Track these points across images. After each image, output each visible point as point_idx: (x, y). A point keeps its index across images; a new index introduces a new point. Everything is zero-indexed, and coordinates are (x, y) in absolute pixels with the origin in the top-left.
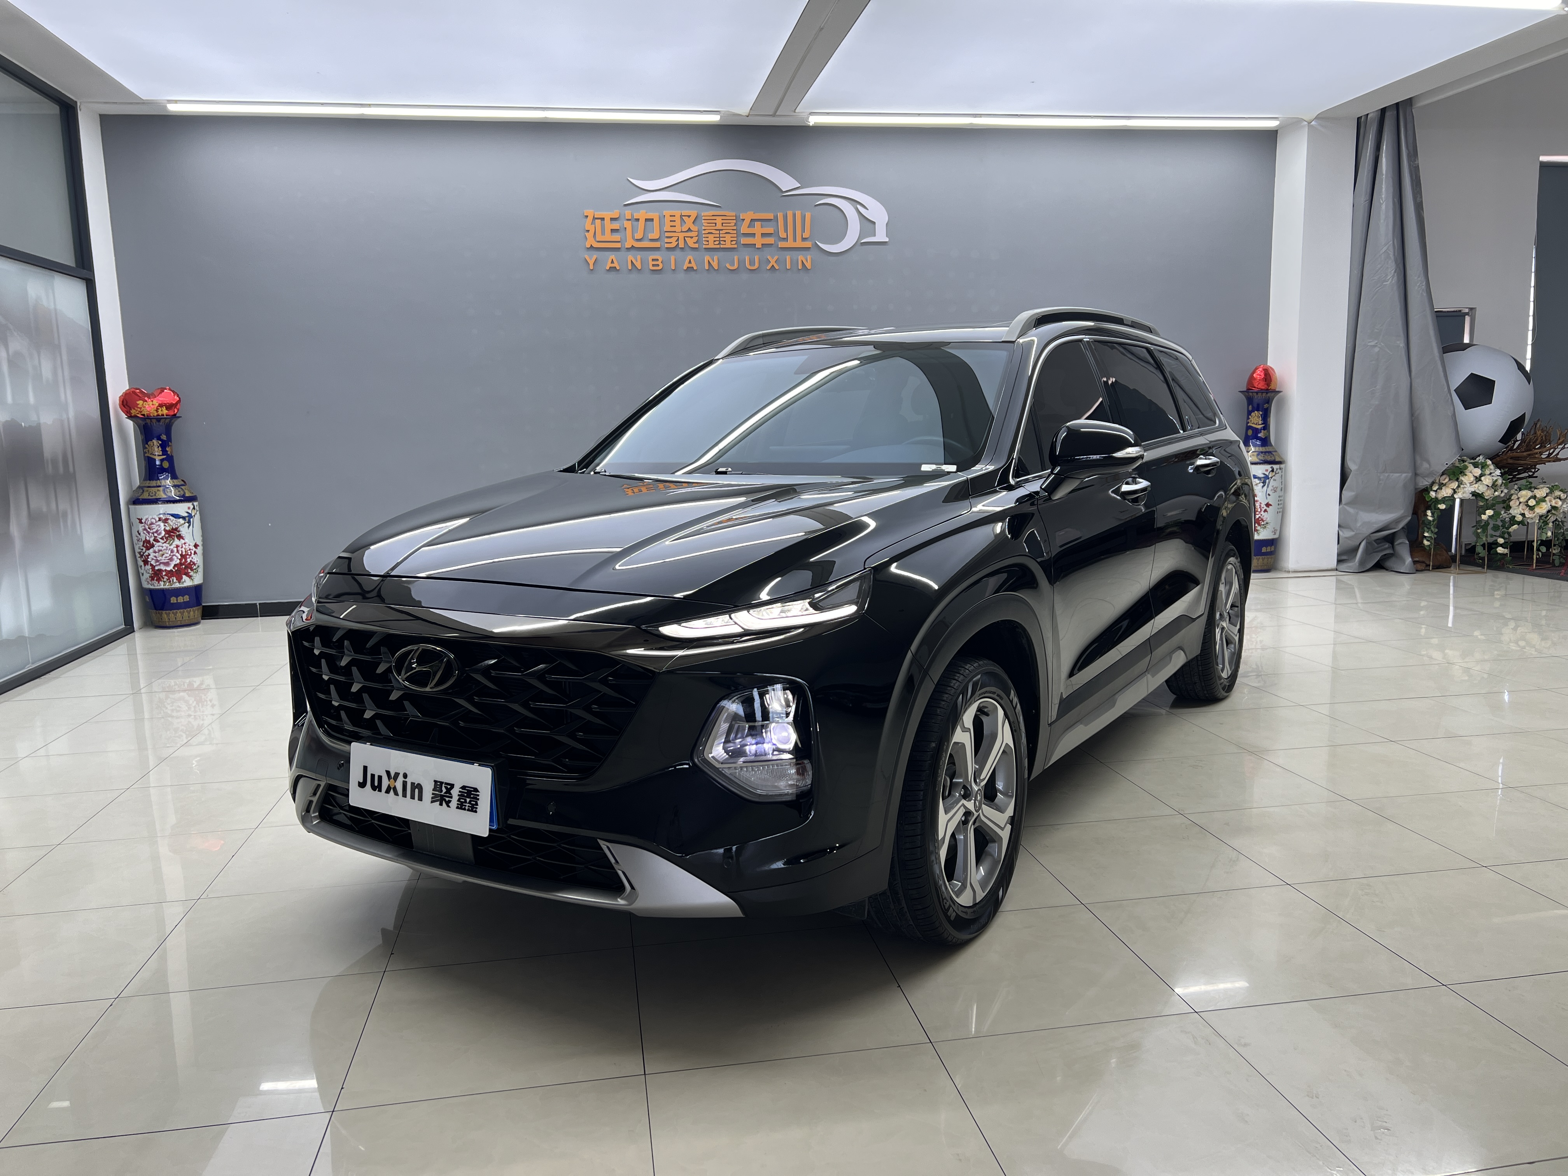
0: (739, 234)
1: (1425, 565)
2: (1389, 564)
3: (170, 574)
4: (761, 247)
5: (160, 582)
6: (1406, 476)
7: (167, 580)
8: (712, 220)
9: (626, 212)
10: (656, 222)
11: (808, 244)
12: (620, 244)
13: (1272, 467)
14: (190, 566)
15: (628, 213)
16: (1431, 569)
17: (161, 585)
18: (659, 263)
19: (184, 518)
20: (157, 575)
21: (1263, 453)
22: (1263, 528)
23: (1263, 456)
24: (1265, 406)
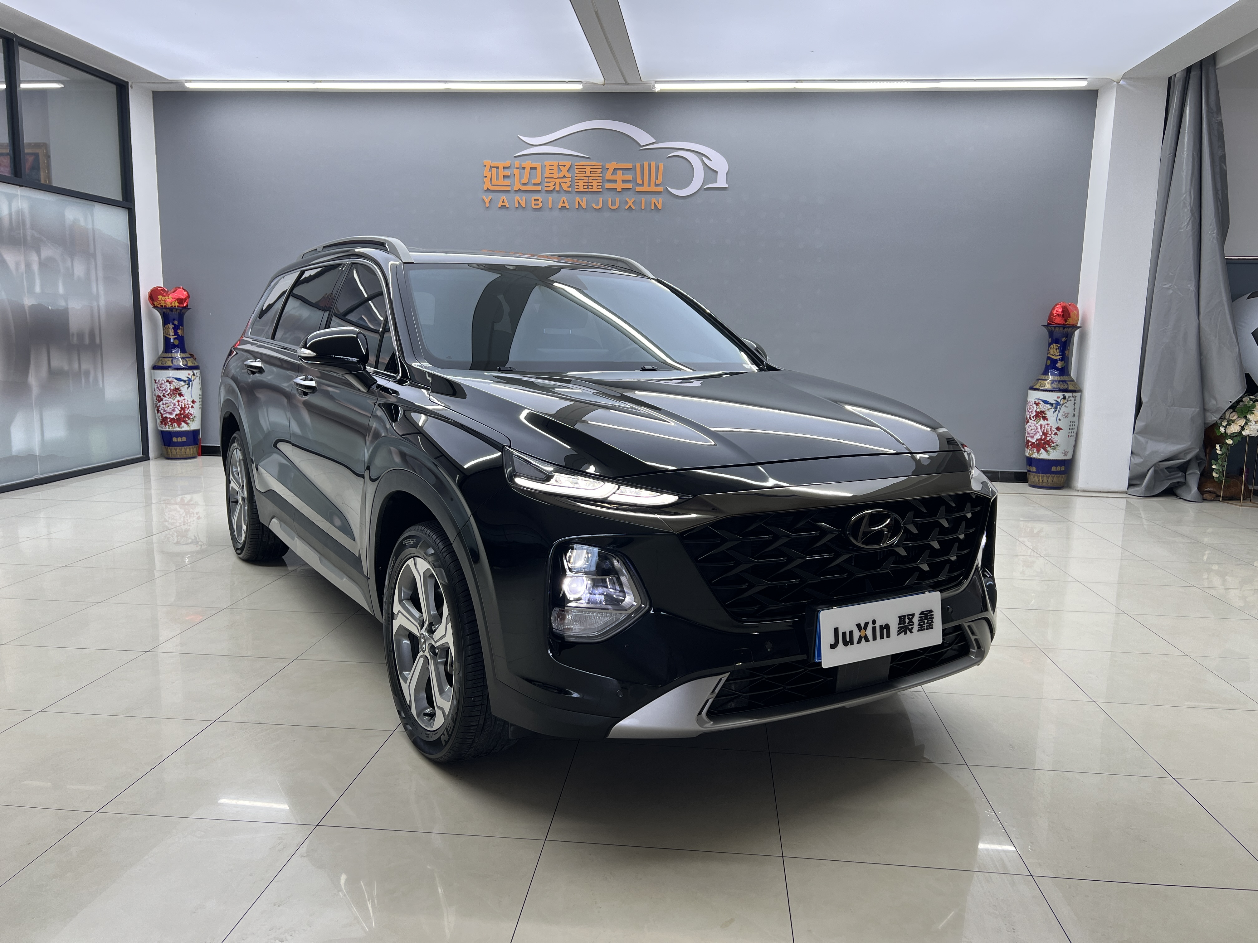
0: (604, 180)
1: (1214, 495)
2: (1179, 491)
3: (172, 420)
4: (621, 191)
5: (166, 426)
6: (1193, 411)
7: (171, 425)
8: (582, 170)
9: (516, 162)
10: (539, 170)
11: (660, 189)
12: (510, 187)
13: (1063, 395)
14: (188, 416)
15: (517, 163)
16: (1221, 500)
17: (167, 428)
18: (539, 202)
19: (184, 381)
20: (164, 421)
21: (1058, 382)
22: (1053, 449)
23: (1057, 385)
24: (1063, 339)
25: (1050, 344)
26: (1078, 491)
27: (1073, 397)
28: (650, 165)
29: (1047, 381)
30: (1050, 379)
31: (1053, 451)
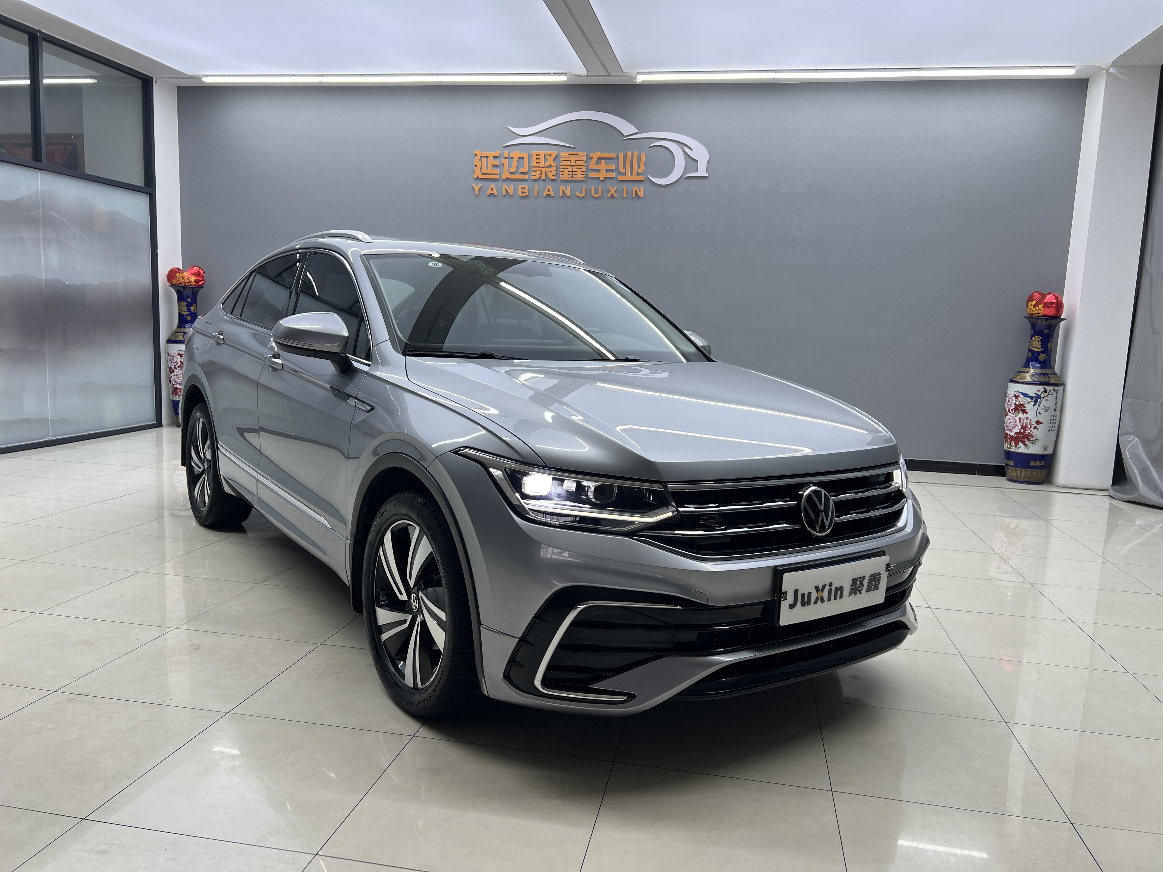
0: (588, 169)
4: (604, 179)
5: (177, 396)
8: (567, 159)
9: (504, 152)
10: (526, 160)
11: (642, 178)
12: (499, 176)
13: (1044, 388)
15: (506, 152)
18: (525, 190)
20: (175, 391)
21: (1039, 375)
22: (1032, 443)
23: (1038, 378)
24: (1046, 331)
25: (1032, 336)
26: (1058, 487)
27: (1054, 390)
28: (632, 155)
29: (1028, 374)
30: (1031, 372)
31: (1032, 446)
